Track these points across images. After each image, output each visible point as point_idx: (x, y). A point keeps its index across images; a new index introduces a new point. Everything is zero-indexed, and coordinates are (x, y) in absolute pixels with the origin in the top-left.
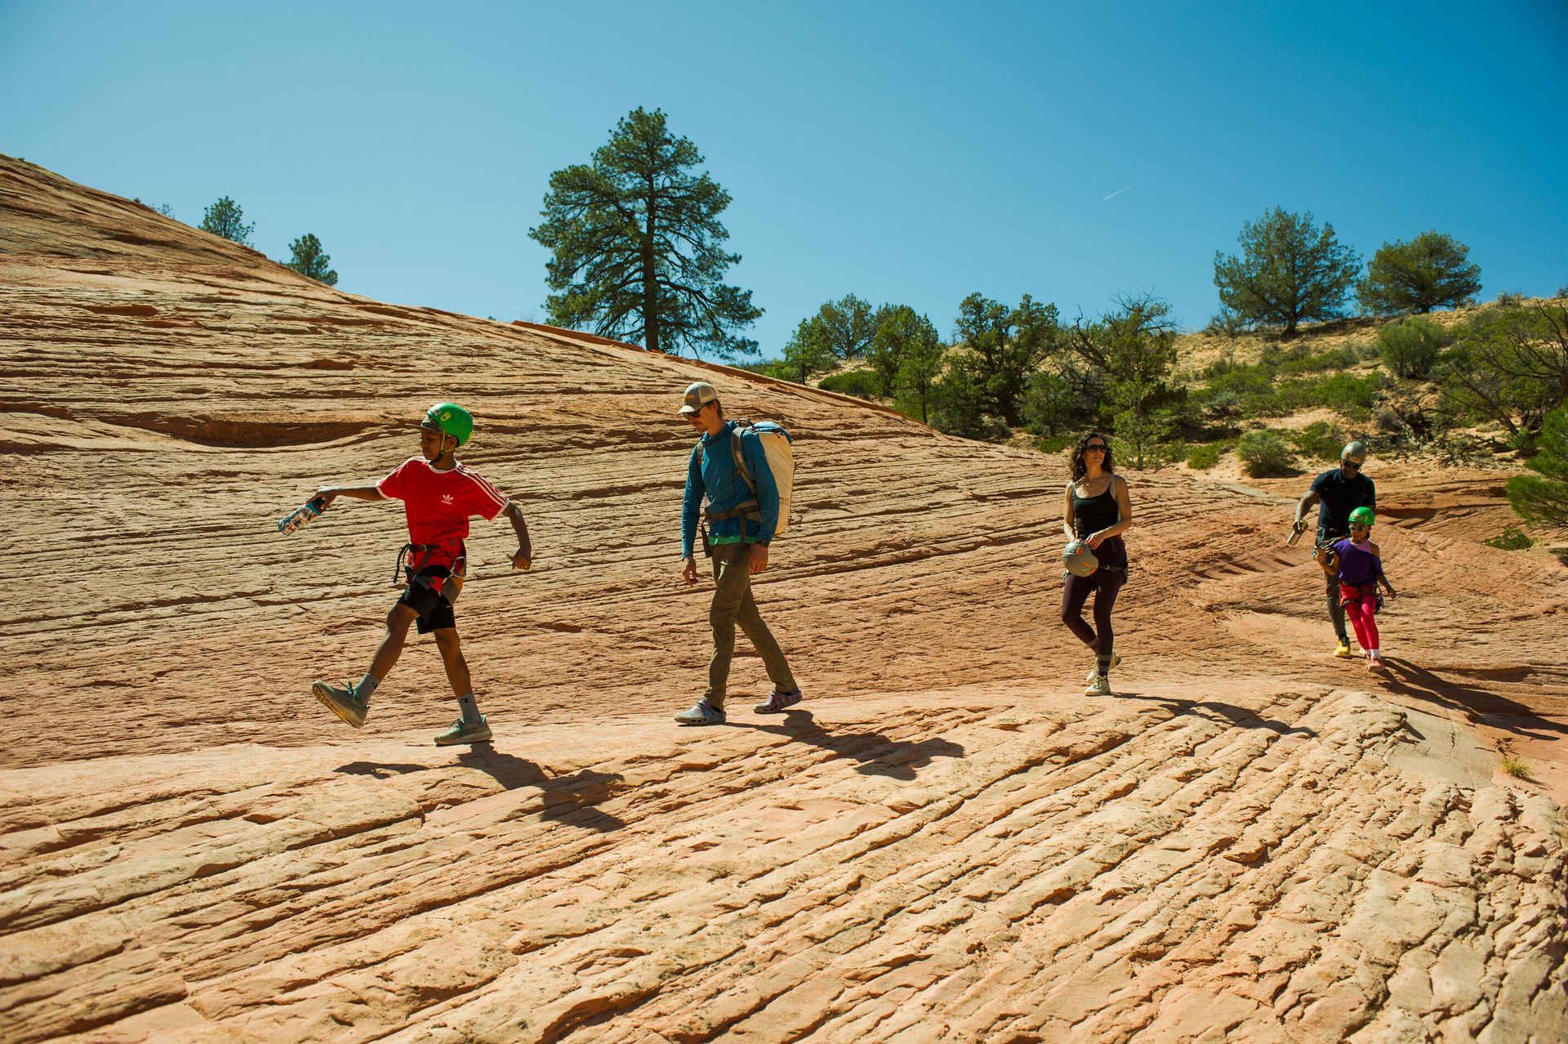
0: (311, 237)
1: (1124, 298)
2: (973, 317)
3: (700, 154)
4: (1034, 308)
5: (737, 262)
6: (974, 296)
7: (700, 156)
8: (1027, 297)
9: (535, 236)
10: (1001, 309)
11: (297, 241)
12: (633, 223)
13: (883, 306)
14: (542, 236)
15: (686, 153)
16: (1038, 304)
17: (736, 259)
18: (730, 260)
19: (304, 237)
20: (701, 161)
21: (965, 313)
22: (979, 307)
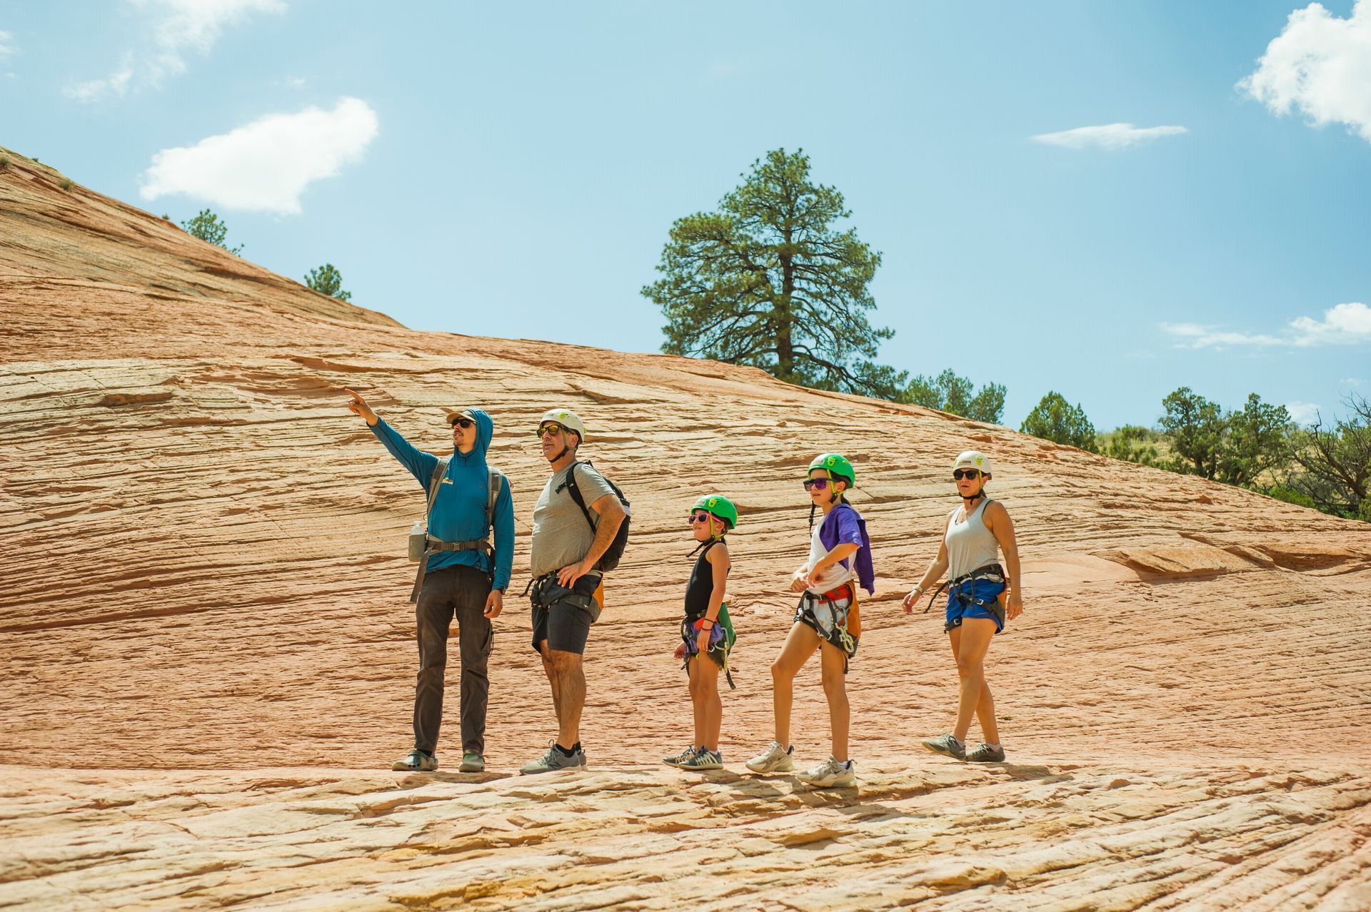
0: (330, 268)
1: (1357, 401)
2: (1180, 416)
3: (846, 206)
4: (1263, 410)
5: (888, 337)
6: (1182, 391)
7: (846, 210)
8: (1254, 398)
9: (647, 292)
10: (1214, 408)
11: (313, 272)
12: (765, 281)
13: (988, 386)
14: (655, 294)
15: (830, 202)
16: (1267, 406)
17: (887, 334)
18: (881, 334)
19: (321, 268)
20: (847, 216)
21: (1169, 411)
22: (1187, 405)
